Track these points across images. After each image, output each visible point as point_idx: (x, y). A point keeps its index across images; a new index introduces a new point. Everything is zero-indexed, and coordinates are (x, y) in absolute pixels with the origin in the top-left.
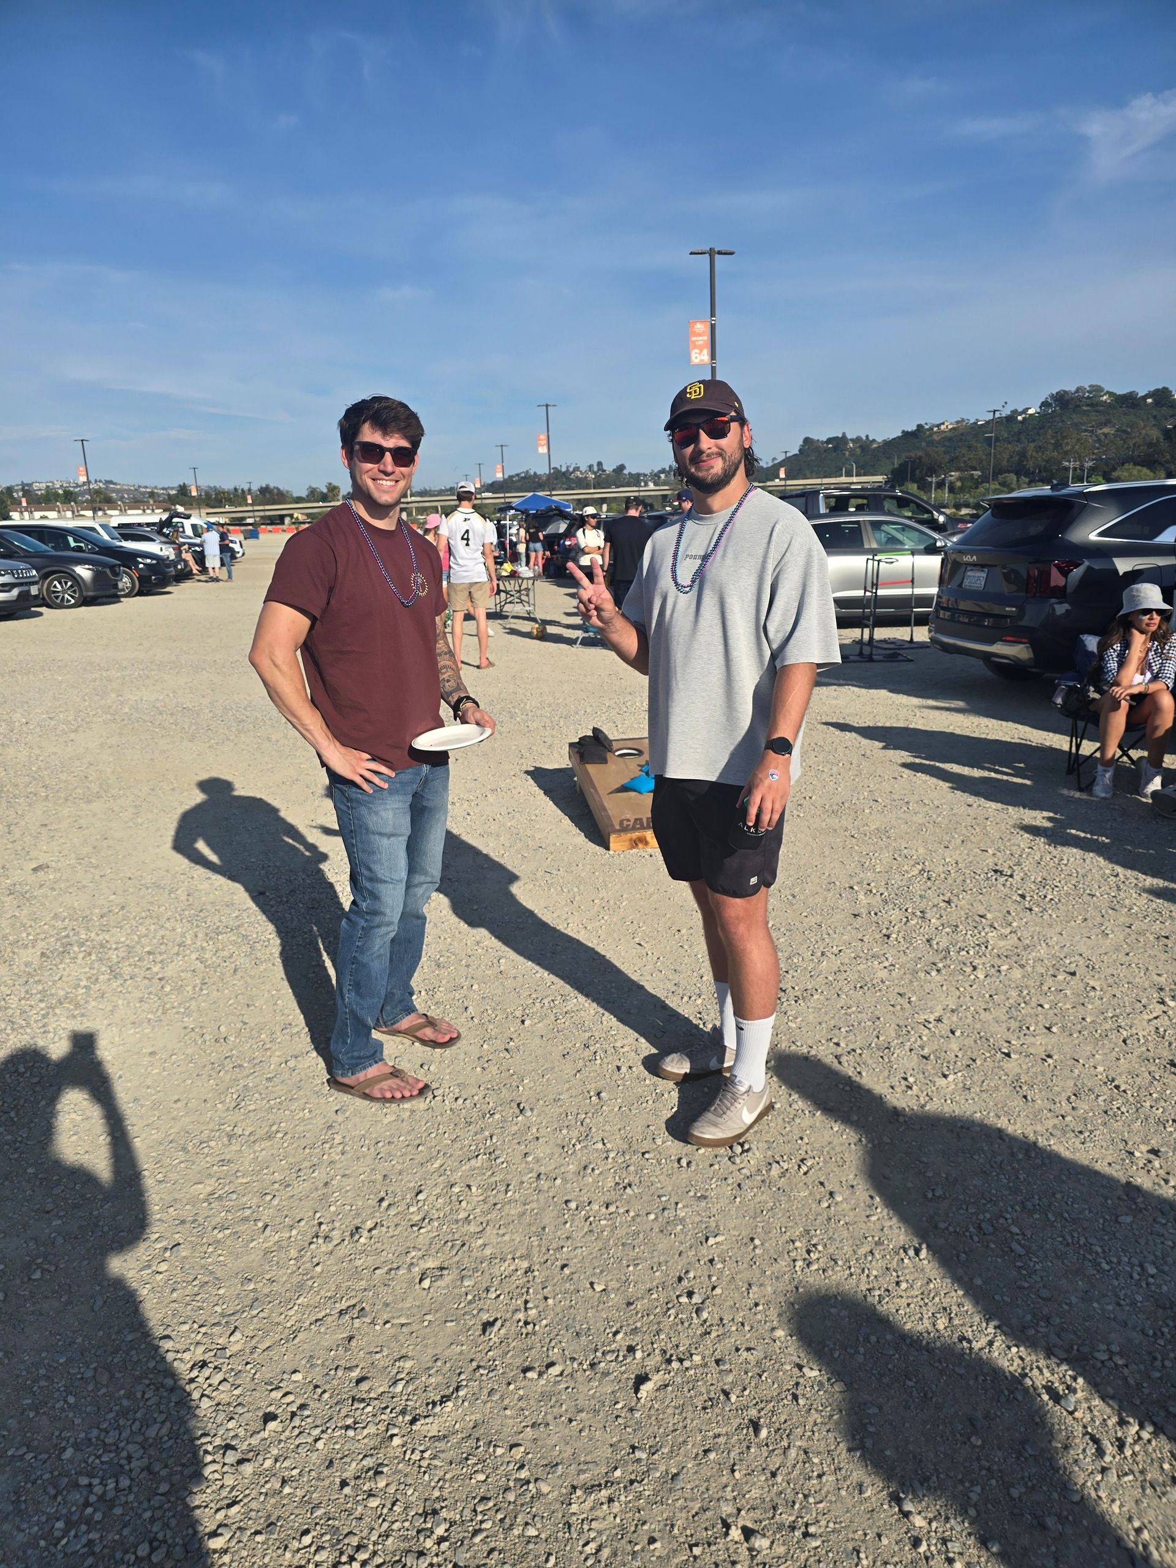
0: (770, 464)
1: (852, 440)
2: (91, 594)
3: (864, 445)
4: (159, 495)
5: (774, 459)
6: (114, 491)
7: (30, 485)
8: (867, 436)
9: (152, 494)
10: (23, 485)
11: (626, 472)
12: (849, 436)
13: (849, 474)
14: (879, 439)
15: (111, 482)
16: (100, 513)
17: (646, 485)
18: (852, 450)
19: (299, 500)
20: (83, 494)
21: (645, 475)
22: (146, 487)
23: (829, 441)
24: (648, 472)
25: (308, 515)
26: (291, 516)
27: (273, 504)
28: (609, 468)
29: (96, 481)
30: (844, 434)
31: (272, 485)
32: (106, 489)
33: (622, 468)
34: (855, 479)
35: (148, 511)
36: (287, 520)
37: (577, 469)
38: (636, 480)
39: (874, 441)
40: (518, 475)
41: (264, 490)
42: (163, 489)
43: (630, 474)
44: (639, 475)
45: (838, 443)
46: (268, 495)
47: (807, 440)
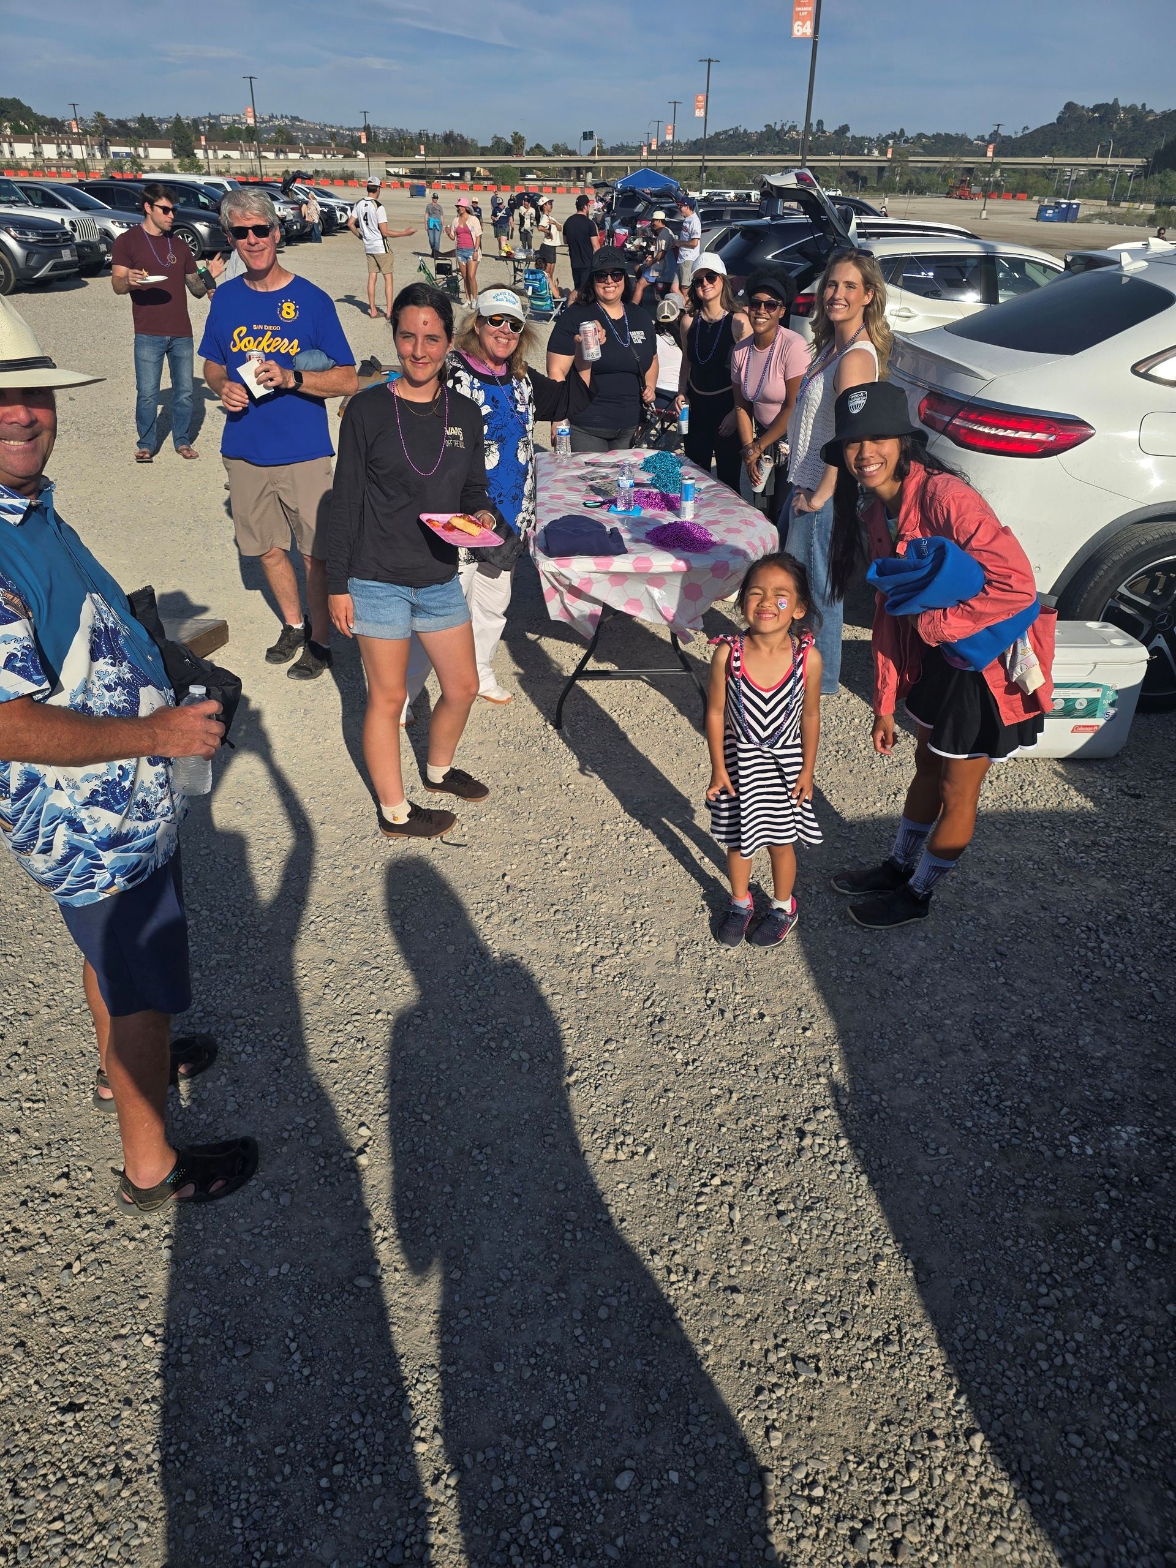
0: (1020, 134)
1: (1124, 109)
2: (208, 248)
3: (1137, 115)
4: (343, 136)
5: (1026, 128)
6: (300, 129)
7: (217, 118)
8: (1144, 105)
9: (333, 136)
10: (211, 116)
11: (849, 135)
12: (1121, 104)
13: (1103, 155)
14: (1158, 111)
15: (296, 119)
16: (282, 156)
17: (870, 153)
18: (1123, 122)
19: (484, 151)
20: (268, 130)
21: (871, 140)
22: (332, 127)
23: (1097, 108)
24: (874, 136)
25: (491, 170)
26: (473, 170)
27: (454, 155)
28: (830, 128)
29: (282, 117)
30: (1116, 100)
31: (456, 132)
32: (292, 126)
33: (845, 129)
34: (1109, 161)
35: (329, 156)
36: (468, 175)
37: (793, 128)
38: (858, 146)
39: (1151, 111)
40: (726, 132)
41: (449, 138)
42: (349, 129)
43: (853, 137)
44: (863, 138)
45: (1107, 111)
46: (453, 144)
47: (1070, 106)
